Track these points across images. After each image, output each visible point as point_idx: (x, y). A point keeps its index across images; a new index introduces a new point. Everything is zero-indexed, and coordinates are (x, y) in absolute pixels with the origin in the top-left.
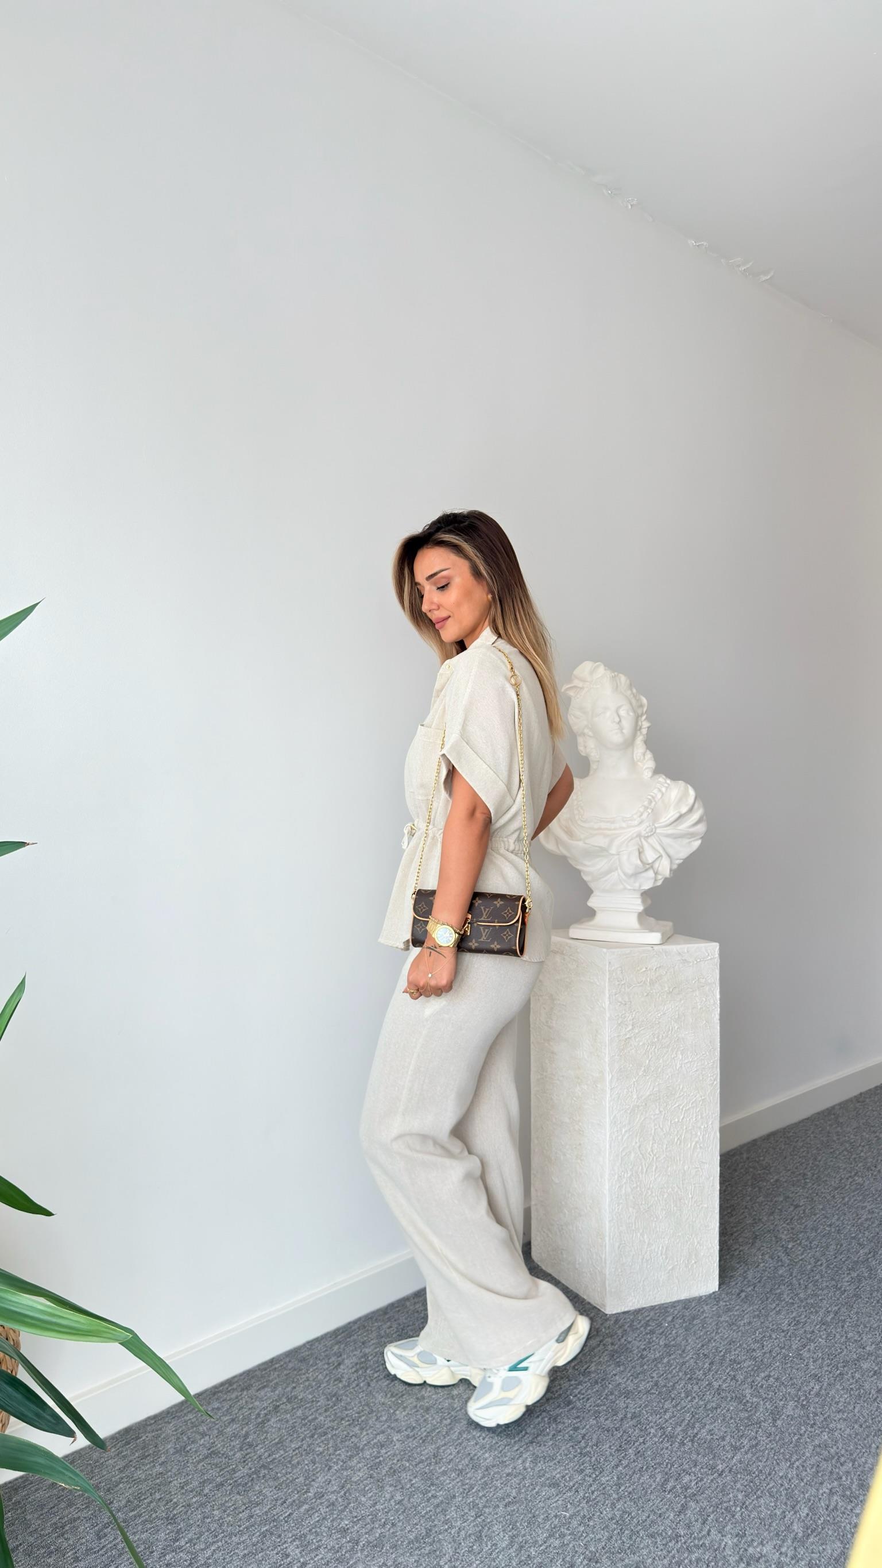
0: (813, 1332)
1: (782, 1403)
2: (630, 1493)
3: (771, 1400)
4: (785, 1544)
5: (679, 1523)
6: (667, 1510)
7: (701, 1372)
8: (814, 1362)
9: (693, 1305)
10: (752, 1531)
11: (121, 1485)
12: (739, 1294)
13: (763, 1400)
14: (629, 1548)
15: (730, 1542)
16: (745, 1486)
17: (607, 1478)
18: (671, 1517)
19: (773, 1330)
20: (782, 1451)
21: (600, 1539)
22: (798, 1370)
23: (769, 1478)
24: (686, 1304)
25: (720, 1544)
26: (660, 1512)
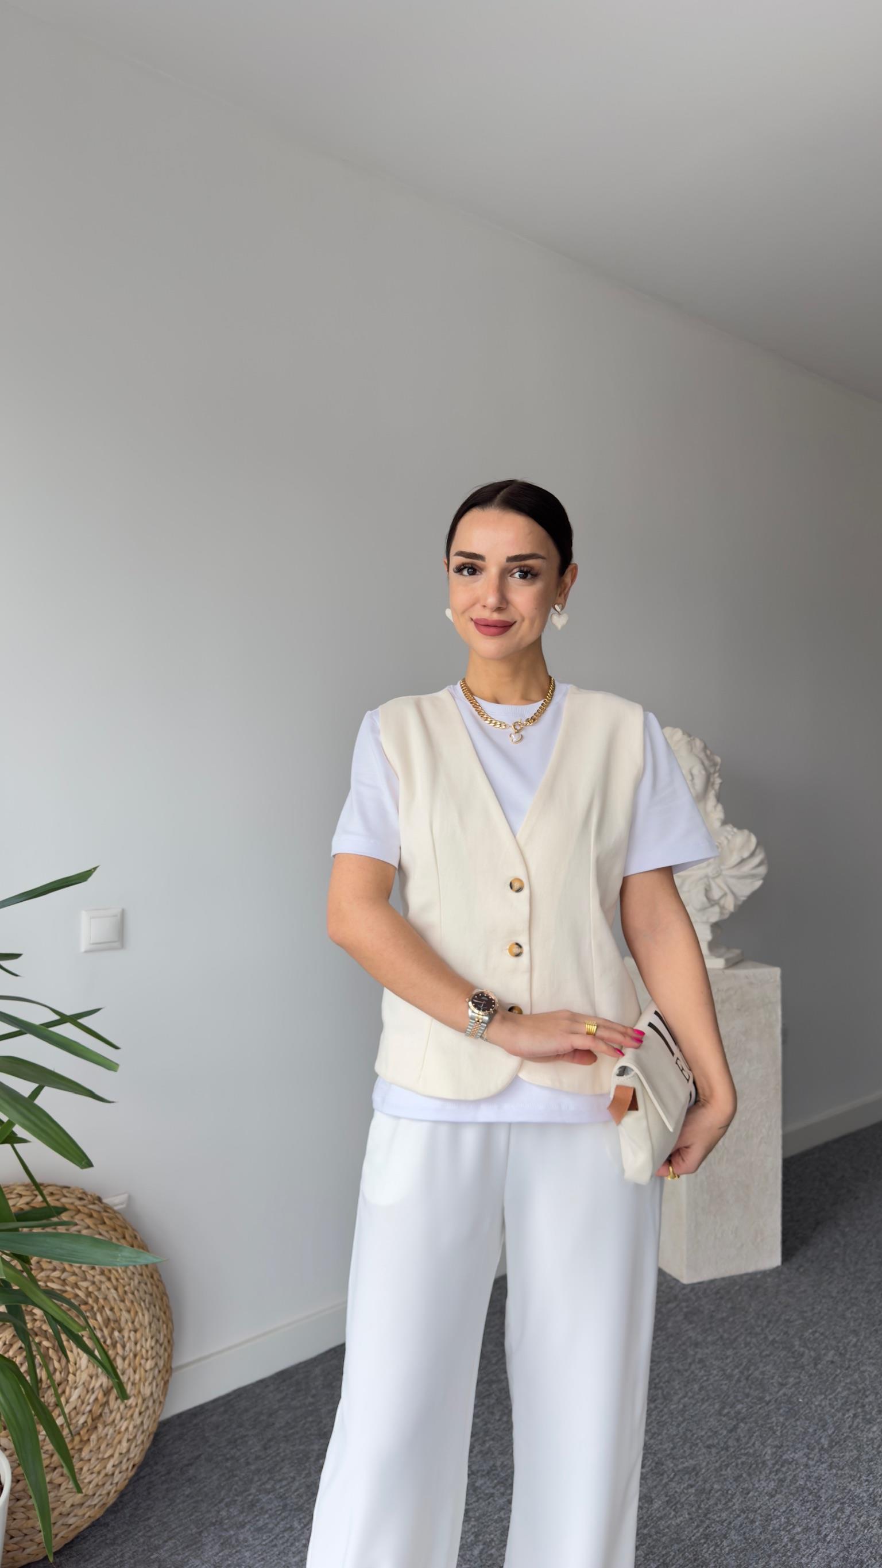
0: (856, 1298)
1: (823, 1352)
2: (692, 1416)
3: (815, 1350)
4: (813, 1452)
5: (730, 1438)
6: (722, 1428)
7: (760, 1328)
8: (855, 1321)
9: (759, 1276)
10: (788, 1443)
11: (281, 1412)
12: (797, 1270)
13: (808, 1349)
14: (689, 1455)
15: (769, 1452)
16: (787, 1412)
17: (675, 1406)
18: (725, 1432)
19: (824, 1297)
20: (820, 1386)
21: (665, 1450)
22: (840, 1326)
23: (807, 1406)
24: (752, 1276)
25: (761, 1452)
26: (716, 1430)
